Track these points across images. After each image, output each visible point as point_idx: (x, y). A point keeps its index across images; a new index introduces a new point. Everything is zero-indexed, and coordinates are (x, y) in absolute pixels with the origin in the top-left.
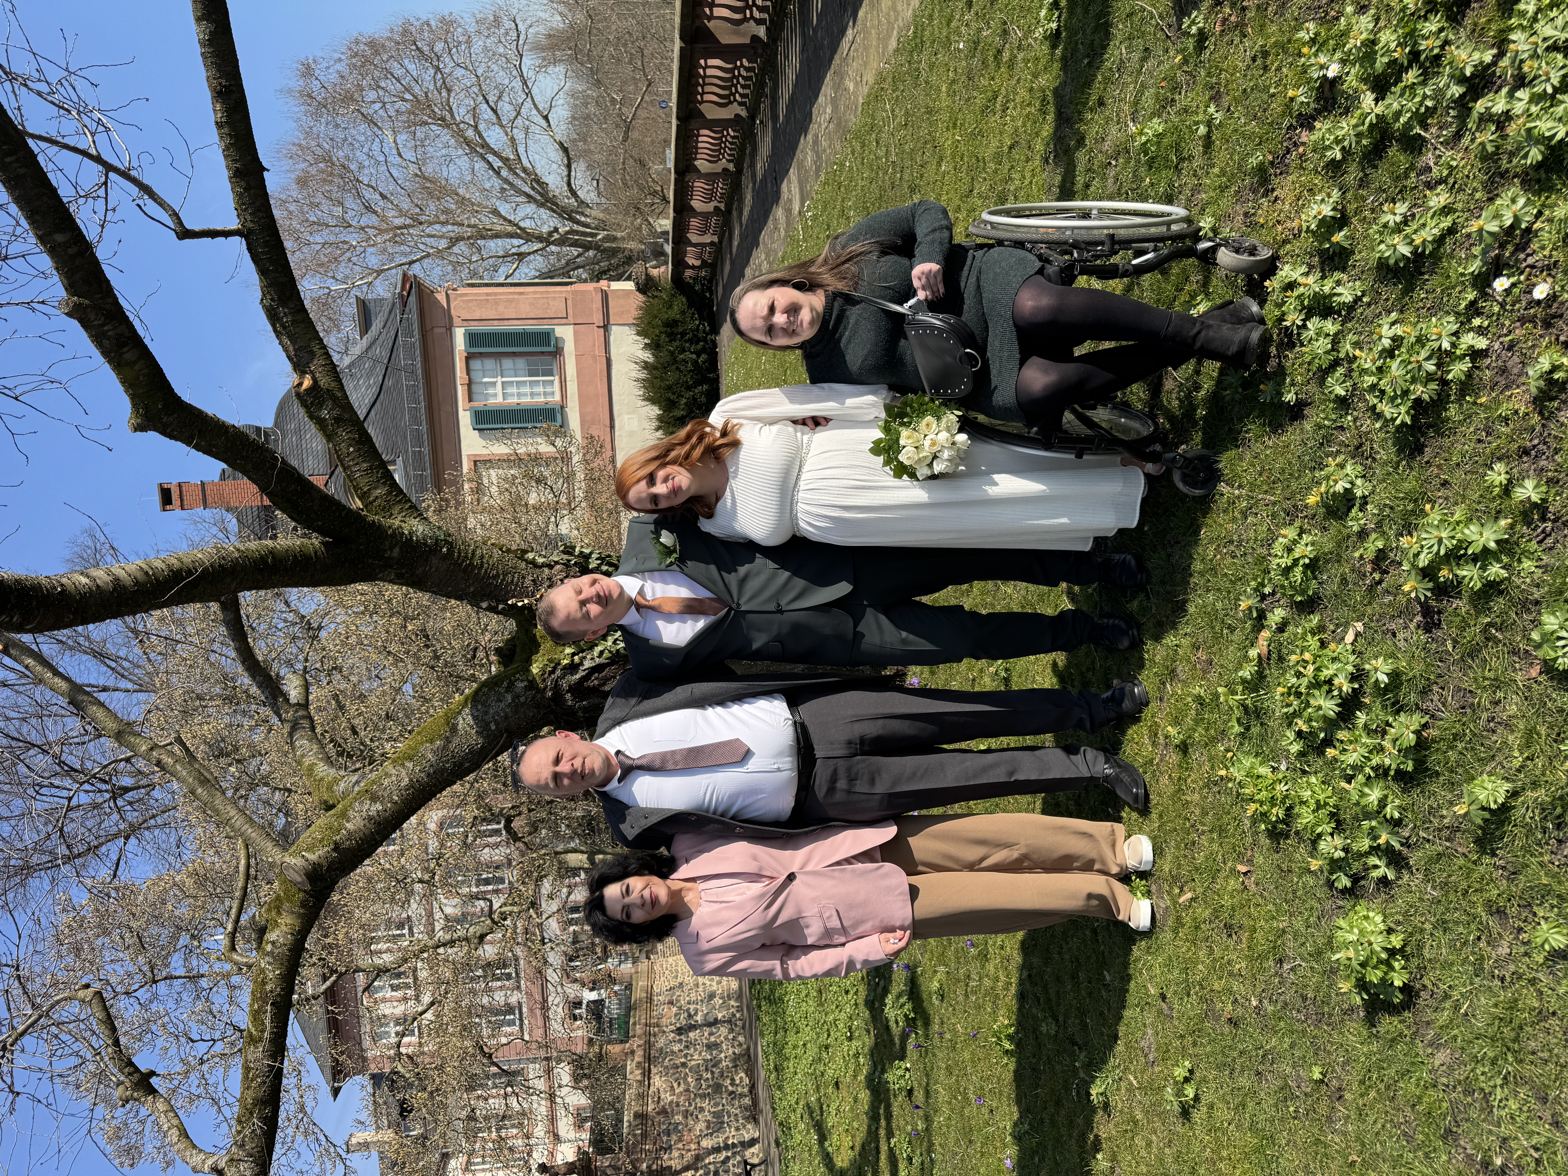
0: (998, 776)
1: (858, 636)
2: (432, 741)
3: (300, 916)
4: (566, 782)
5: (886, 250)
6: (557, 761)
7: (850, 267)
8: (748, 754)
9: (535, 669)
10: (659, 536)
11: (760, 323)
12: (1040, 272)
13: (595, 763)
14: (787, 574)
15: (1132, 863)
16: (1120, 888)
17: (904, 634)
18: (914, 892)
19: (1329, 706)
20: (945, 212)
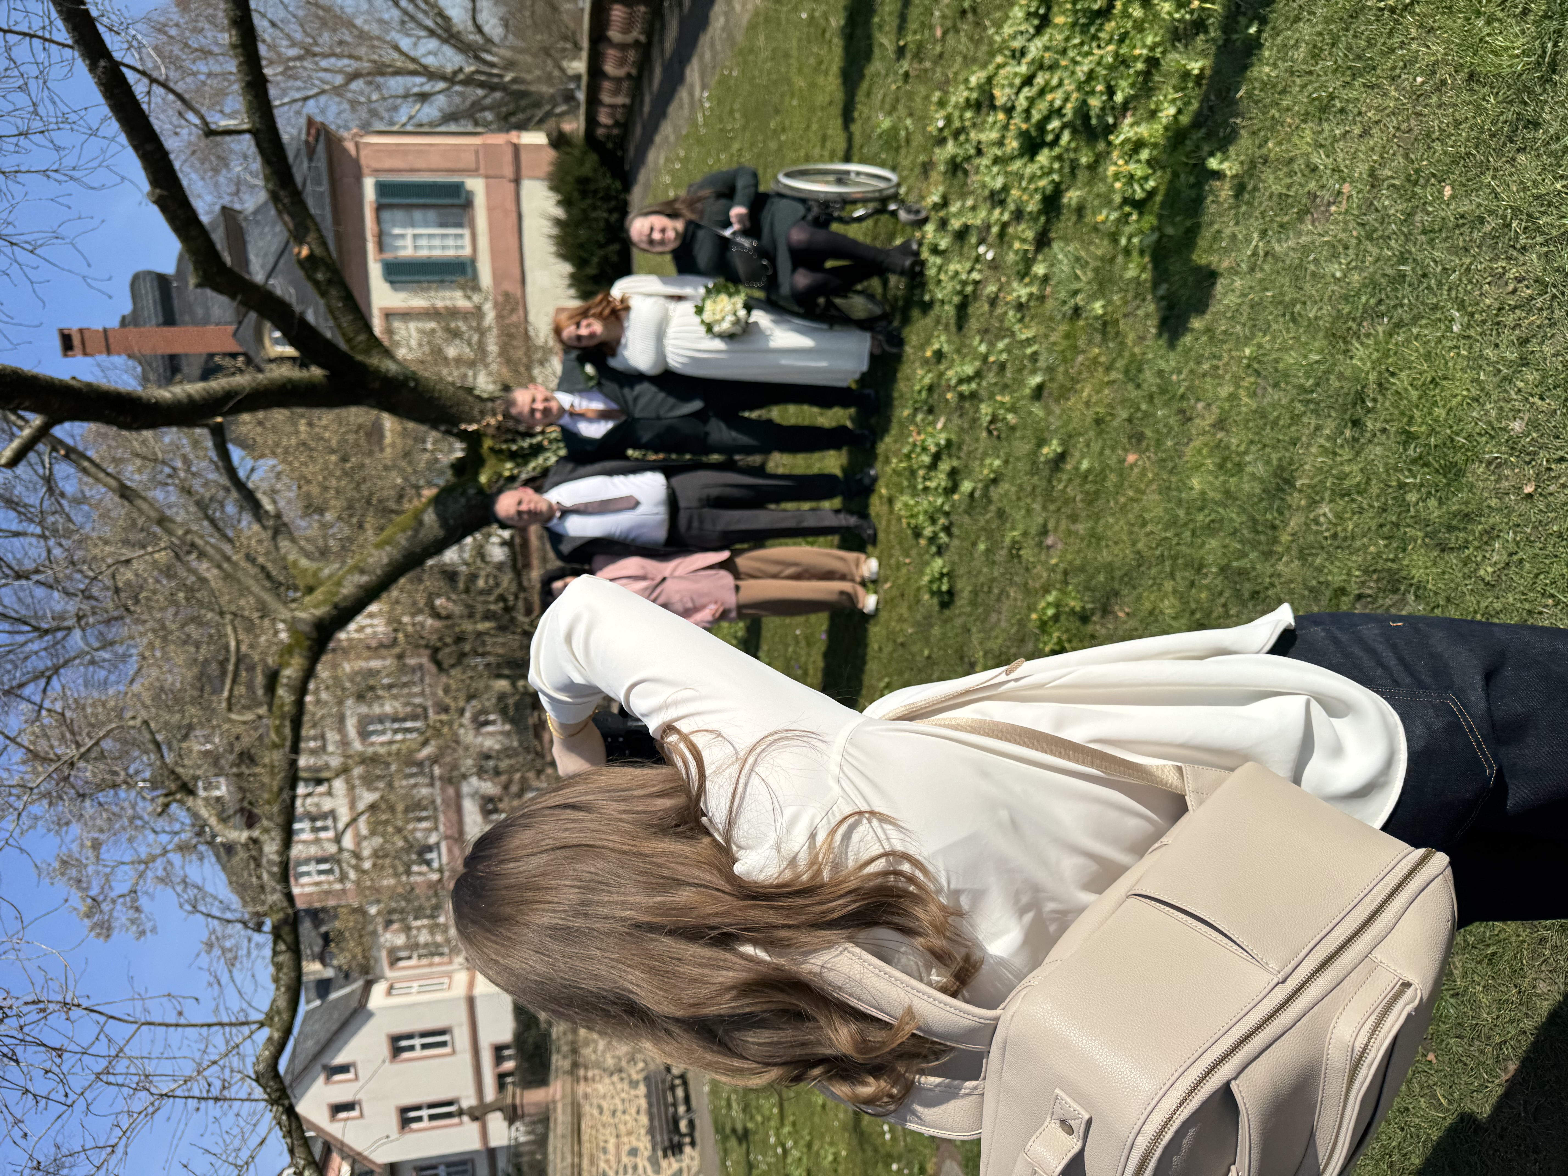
0: (791, 524)
1: (707, 434)
2: (404, 530)
3: (307, 658)
4: (525, 517)
5: (720, 195)
6: (520, 503)
7: (699, 206)
8: (637, 504)
9: (483, 479)
10: (583, 366)
11: (644, 238)
12: (804, 218)
13: (543, 507)
14: (662, 395)
15: (866, 574)
16: (860, 590)
17: (734, 434)
18: (737, 588)
19: (926, 459)
20: (755, 175)
